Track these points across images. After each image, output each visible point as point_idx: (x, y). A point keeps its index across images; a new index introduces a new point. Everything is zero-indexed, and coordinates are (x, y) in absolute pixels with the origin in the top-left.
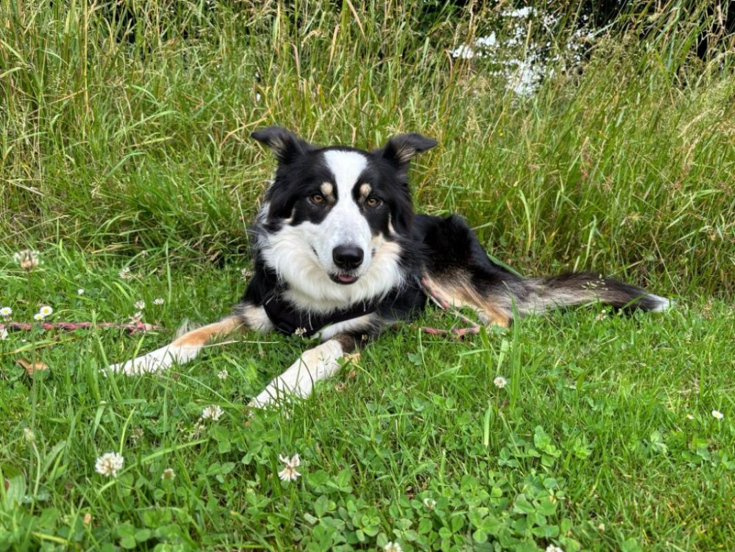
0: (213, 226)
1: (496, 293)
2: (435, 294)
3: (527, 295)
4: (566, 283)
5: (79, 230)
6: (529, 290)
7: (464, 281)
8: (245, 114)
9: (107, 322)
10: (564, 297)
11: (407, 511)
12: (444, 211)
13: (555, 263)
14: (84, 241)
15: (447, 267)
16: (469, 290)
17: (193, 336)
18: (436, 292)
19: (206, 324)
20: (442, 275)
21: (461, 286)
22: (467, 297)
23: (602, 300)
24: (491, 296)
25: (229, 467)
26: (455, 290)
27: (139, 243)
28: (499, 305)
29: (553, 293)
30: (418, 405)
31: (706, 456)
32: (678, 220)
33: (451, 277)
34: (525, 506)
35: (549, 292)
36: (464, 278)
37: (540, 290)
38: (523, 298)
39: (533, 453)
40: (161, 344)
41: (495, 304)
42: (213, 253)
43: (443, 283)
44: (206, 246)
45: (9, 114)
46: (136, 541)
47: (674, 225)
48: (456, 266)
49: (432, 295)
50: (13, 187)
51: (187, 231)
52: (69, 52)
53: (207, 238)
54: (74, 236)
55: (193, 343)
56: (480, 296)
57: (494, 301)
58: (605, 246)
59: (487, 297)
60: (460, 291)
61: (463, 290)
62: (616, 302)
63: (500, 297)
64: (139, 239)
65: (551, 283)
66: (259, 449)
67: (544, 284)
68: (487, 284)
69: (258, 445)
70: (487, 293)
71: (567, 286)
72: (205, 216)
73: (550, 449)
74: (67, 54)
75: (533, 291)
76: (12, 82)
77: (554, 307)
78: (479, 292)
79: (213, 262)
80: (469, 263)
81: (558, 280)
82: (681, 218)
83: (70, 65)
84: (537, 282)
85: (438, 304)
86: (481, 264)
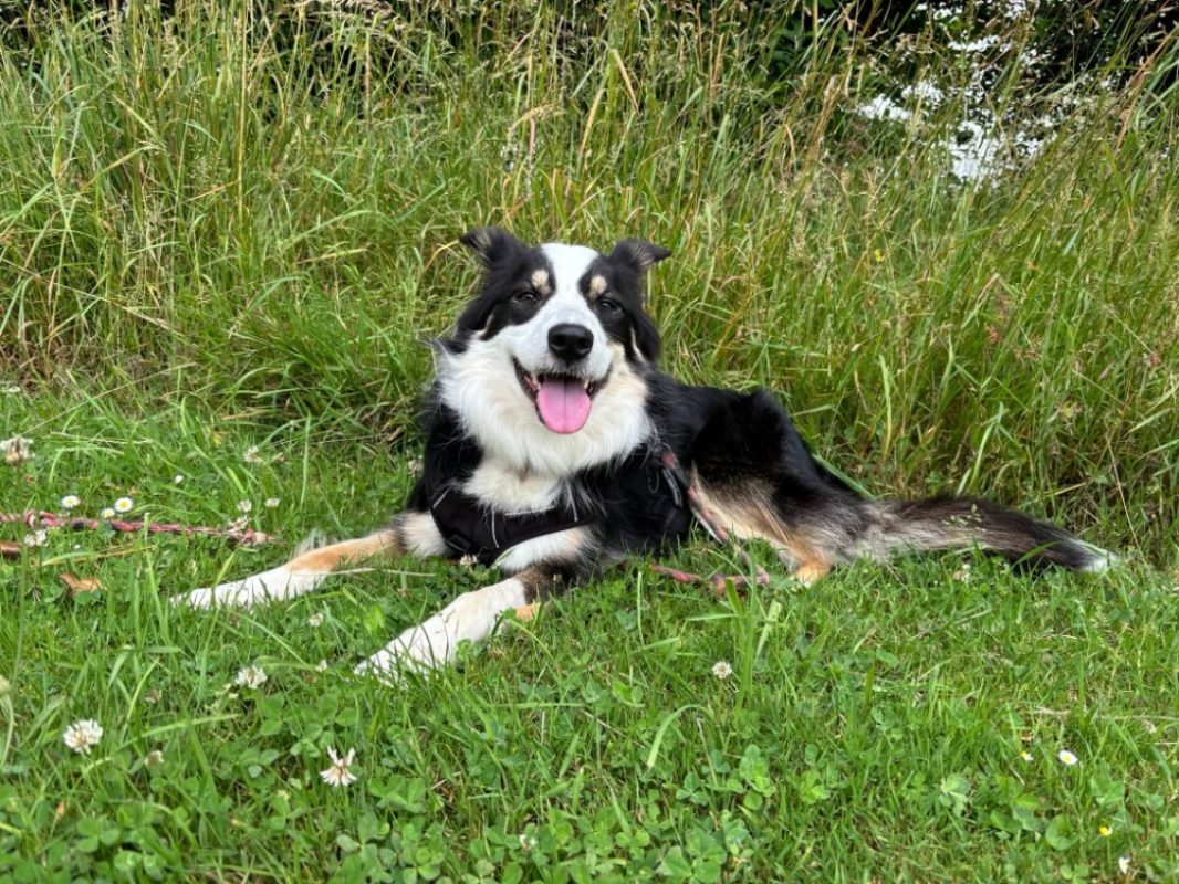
0: (396, 389)
1: (809, 522)
2: (708, 515)
3: (865, 528)
4: (932, 513)
5: (212, 384)
6: (867, 521)
7: (760, 499)
8: (481, 215)
9: (207, 525)
10: (922, 535)
11: (497, 849)
12: (753, 383)
13: (932, 478)
14: (216, 399)
15: (734, 474)
16: (767, 515)
17: (317, 558)
18: (711, 513)
19: (347, 538)
20: (724, 487)
21: (755, 506)
22: (764, 525)
23: (985, 546)
24: (802, 527)
25: (271, 756)
26: (744, 513)
27: (292, 408)
28: (814, 541)
29: (908, 529)
30: (593, 693)
31: (1030, 823)
32: (1151, 419)
33: (740, 491)
34: (679, 865)
35: (901, 525)
36: (761, 493)
37: (888, 522)
38: (855, 533)
39: (733, 786)
40: (271, 565)
41: (808, 538)
42: (391, 430)
43: (724, 500)
44: (384, 418)
45: (135, 214)
46: (100, 843)
47: (1146, 427)
48: (750, 473)
49: (703, 516)
50: (132, 316)
51: (358, 395)
52: (222, 125)
53: (385, 407)
54: (203, 393)
55: (314, 568)
56: (785, 525)
57: (806, 534)
58: (1019, 455)
59: (795, 526)
60: (752, 515)
61: (757, 513)
62: (1011, 551)
63: (816, 529)
64: (292, 401)
65: (908, 511)
66: (316, 735)
67: (896, 512)
68: (798, 505)
69: (316, 729)
70: (796, 522)
71: (932, 518)
72: (384, 375)
73: (762, 783)
74: (218, 128)
75: (875, 521)
76: (142, 166)
77: (903, 551)
78: (784, 519)
79: (389, 442)
80: (776, 470)
81: (919, 507)
82: (1158, 415)
83: (221, 145)
84: (886, 508)
85: (711, 532)
86: (795, 471)
